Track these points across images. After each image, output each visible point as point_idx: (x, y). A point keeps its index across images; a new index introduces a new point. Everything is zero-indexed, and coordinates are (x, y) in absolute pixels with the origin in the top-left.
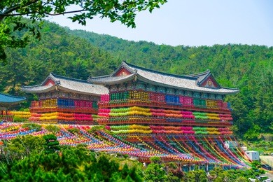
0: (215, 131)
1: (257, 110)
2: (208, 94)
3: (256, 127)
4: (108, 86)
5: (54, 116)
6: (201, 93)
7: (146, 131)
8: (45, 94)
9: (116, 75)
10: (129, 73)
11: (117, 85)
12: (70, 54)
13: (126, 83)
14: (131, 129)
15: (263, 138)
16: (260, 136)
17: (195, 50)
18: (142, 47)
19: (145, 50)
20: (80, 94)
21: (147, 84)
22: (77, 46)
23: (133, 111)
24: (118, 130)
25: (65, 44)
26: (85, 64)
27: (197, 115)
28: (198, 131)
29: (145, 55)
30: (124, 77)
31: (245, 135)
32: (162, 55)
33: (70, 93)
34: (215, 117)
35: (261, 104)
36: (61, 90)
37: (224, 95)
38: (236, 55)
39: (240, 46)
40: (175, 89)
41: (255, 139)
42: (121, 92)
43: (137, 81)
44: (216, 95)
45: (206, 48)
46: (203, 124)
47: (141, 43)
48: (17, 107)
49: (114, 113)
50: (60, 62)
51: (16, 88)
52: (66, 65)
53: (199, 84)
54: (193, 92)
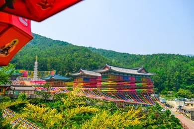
0: (145, 90)
1: (167, 82)
2: (143, 76)
3: (167, 88)
4: (101, 73)
5: (82, 84)
6: (139, 75)
7: (115, 90)
8: (79, 76)
9: (104, 69)
10: (108, 68)
11: (104, 73)
12: (91, 60)
13: (107, 72)
14: (109, 90)
15: (169, 93)
16: (168, 92)
17: (145, 56)
18: (124, 55)
19: (125, 57)
20: (92, 76)
21: (115, 72)
22: (94, 57)
23: (110, 83)
24: (104, 90)
25: (89, 56)
26: (97, 63)
27: (137, 84)
28: (137, 90)
29: (125, 58)
30: (107, 69)
31: (162, 92)
32: (131, 59)
33: (88, 76)
34: (145, 85)
35: (169, 79)
36: (84, 75)
37: (149, 76)
38: (161, 58)
39: (163, 54)
40: (128, 74)
41: (166, 94)
42: (105, 75)
43: (111, 71)
44: (146, 76)
45: (149, 55)
46: (140, 88)
47: (124, 54)
48: (70, 81)
49: (103, 83)
50: (87, 63)
51: (70, 74)
52: (89, 64)
53: (139, 72)
54: (136, 75)
